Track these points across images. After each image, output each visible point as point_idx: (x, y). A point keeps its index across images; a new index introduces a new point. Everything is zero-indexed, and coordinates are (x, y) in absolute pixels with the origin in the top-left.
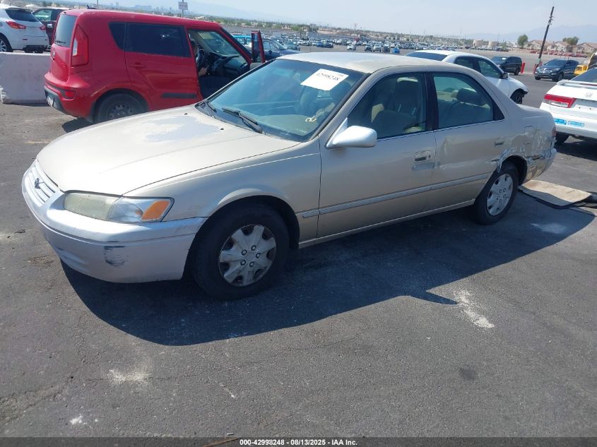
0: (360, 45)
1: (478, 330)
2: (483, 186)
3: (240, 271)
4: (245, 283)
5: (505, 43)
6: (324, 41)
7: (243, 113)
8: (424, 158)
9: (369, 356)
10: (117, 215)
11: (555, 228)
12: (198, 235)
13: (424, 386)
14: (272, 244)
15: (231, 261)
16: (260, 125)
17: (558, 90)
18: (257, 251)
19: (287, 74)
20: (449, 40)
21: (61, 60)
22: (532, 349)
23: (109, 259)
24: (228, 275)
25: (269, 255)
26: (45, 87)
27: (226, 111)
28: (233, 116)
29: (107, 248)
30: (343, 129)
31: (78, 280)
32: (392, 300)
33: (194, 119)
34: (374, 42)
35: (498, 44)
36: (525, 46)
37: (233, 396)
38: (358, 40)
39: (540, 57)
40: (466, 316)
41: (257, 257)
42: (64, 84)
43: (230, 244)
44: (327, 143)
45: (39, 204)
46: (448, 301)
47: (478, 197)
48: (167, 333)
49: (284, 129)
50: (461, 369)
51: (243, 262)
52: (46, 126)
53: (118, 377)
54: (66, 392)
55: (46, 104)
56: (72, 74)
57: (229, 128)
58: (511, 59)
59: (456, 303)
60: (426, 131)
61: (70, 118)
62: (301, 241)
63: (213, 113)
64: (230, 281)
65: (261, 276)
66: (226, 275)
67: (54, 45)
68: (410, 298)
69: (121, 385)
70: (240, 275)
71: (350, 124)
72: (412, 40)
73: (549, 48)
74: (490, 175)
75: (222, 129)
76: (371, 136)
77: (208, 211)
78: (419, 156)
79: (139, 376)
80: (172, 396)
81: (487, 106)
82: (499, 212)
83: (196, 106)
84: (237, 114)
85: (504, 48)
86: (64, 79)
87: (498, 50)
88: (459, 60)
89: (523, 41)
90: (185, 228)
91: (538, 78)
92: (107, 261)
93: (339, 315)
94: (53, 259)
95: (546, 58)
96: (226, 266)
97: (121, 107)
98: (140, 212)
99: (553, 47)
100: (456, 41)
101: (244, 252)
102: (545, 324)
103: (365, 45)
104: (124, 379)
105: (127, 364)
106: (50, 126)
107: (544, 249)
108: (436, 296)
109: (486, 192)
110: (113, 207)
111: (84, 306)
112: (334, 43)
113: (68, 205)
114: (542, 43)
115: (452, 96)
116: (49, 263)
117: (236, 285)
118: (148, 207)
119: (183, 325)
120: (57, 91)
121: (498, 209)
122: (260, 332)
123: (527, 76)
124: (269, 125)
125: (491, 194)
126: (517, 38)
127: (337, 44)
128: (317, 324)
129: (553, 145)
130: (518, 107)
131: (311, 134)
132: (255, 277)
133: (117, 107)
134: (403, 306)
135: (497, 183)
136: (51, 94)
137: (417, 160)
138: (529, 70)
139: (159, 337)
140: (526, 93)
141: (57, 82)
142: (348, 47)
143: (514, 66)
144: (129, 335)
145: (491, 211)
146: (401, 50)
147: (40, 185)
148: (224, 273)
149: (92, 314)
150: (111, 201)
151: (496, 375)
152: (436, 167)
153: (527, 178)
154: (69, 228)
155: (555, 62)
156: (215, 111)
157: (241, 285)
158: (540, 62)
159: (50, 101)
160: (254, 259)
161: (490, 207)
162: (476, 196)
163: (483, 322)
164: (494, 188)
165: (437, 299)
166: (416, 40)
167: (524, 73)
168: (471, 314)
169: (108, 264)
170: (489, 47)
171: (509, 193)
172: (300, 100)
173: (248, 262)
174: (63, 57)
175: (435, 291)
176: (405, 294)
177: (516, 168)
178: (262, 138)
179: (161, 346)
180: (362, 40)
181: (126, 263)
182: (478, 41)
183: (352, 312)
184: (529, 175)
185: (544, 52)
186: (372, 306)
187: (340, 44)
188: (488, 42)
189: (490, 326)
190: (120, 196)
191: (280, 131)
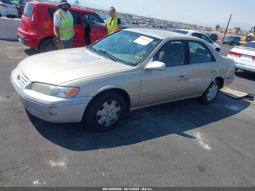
0: (150, 24)
1: (205, 150)
2: (206, 89)
3: (105, 120)
4: (107, 125)
5: (210, 28)
6: (135, 22)
7: (108, 52)
8: (183, 76)
9: (160, 159)
10: (54, 93)
11: (234, 108)
12: (89, 104)
13: (184, 173)
14: (119, 109)
15: (102, 115)
16: (116, 58)
17: (235, 50)
18: (113, 111)
19: (126, 37)
20: (187, 25)
21: (25, 22)
22: (227, 159)
23: (50, 112)
24: (100, 121)
25: (117, 113)
26: (18, 34)
27: (100, 51)
28: (104, 53)
29: (50, 107)
30: (151, 62)
31: (34, 119)
32: (168, 136)
33: (87, 53)
34: (156, 23)
35: (207, 28)
36: (219, 30)
37: (103, 174)
38: (149, 22)
39: (225, 35)
40: (200, 144)
41: (112, 114)
42: (26, 33)
43: (102, 108)
44: (144, 67)
45: (19, 86)
46: (192, 137)
47: (204, 93)
48: (73, 145)
49: (125, 60)
50: (199, 167)
51: (106, 116)
52: (17, 51)
53: (53, 164)
54: (31, 169)
55: (18, 41)
56: (30, 29)
57: (102, 58)
58: (213, 35)
59: (195, 138)
60: (185, 65)
61: (28, 48)
62: (131, 108)
63: (95, 51)
64: (101, 124)
65: (114, 122)
66: (99, 121)
67: (23, 16)
68: (176, 134)
69: (54, 167)
70: (105, 121)
71: (154, 60)
72: (172, 24)
73: (228, 31)
74: (209, 84)
75: (100, 59)
76: (163, 66)
77: (94, 94)
78: (181, 75)
79: (62, 164)
80: (77, 173)
81: (209, 55)
82: (212, 100)
83: (87, 47)
84: (105, 52)
85: (209, 30)
86: (27, 31)
87: (207, 30)
88: (194, 34)
89: (218, 27)
90: (84, 100)
91: (224, 43)
92: (50, 113)
93: (147, 141)
94: (22, 110)
95: (228, 35)
96: (99, 117)
97: (51, 45)
98: (65, 93)
99: (230, 31)
100: (190, 25)
101: (107, 112)
102: (232, 149)
103: (152, 24)
104: (56, 165)
105: (57, 158)
106: (19, 51)
107: (230, 117)
108: (187, 135)
109: (207, 91)
110: (53, 90)
111: (37, 131)
112: (139, 22)
113: (33, 88)
114: (226, 29)
115: (194, 50)
116: (21, 111)
117: (103, 126)
118: (69, 91)
119: (80, 142)
120: (23, 36)
121: (211, 98)
122: (113, 147)
123: (219, 42)
124: (119, 58)
125: (209, 92)
126: (216, 26)
127: (141, 23)
128: (138, 145)
129: (234, 73)
130: (221, 57)
131: (138, 63)
132: (111, 122)
133: (49, 45)
134: (173, 138)
135: (211, 88)
136: (20, 37)
137: (180, 77)
138: (220, 40)
139: (70, 147)
140: (220, 50)
141: (24, 32)
142: (145, 25)
143: (214, 38)
144: (57, 145)
145: (208, 99)
146: (167, 27)
147: (20, 78)
148: (98, 120)
149: (40, 135)
150: (52, 87)
151: (213, 170)
152: (188, 80)
153: (223, 86)
154: (33, 98)
155: (231, 37)
156: (95, 50)
157: (105, 126)
158: (225, 37)
159: (20, 40)
160: (111, 115)
161: (208, 98)
162: (203, 92)
163: (207, 147)
164: (210, 90)
165: (187, 136)
166: (174, 24)
167: (218, 41)
168: (201, 143)
169: (50, 115)
170: (204, 29)
171: (216, 92)
172: (130, 47)
173: (109, 116)
174: (27, 22)
175: (186, 132)
176: (174, 133)
177: (220, 82)
178: (117, 63)
179: (71, 151)
180: (151, 22)
181: (58, 114)
182: (199, 26)
183: (152, 140)
184: (224, 85)
185: (226, 32)
186: (160, 138)
187: (142, 23)
188: (203, 27)
189: (210, 148)
190: (57, 85)
191: (124, 61)
